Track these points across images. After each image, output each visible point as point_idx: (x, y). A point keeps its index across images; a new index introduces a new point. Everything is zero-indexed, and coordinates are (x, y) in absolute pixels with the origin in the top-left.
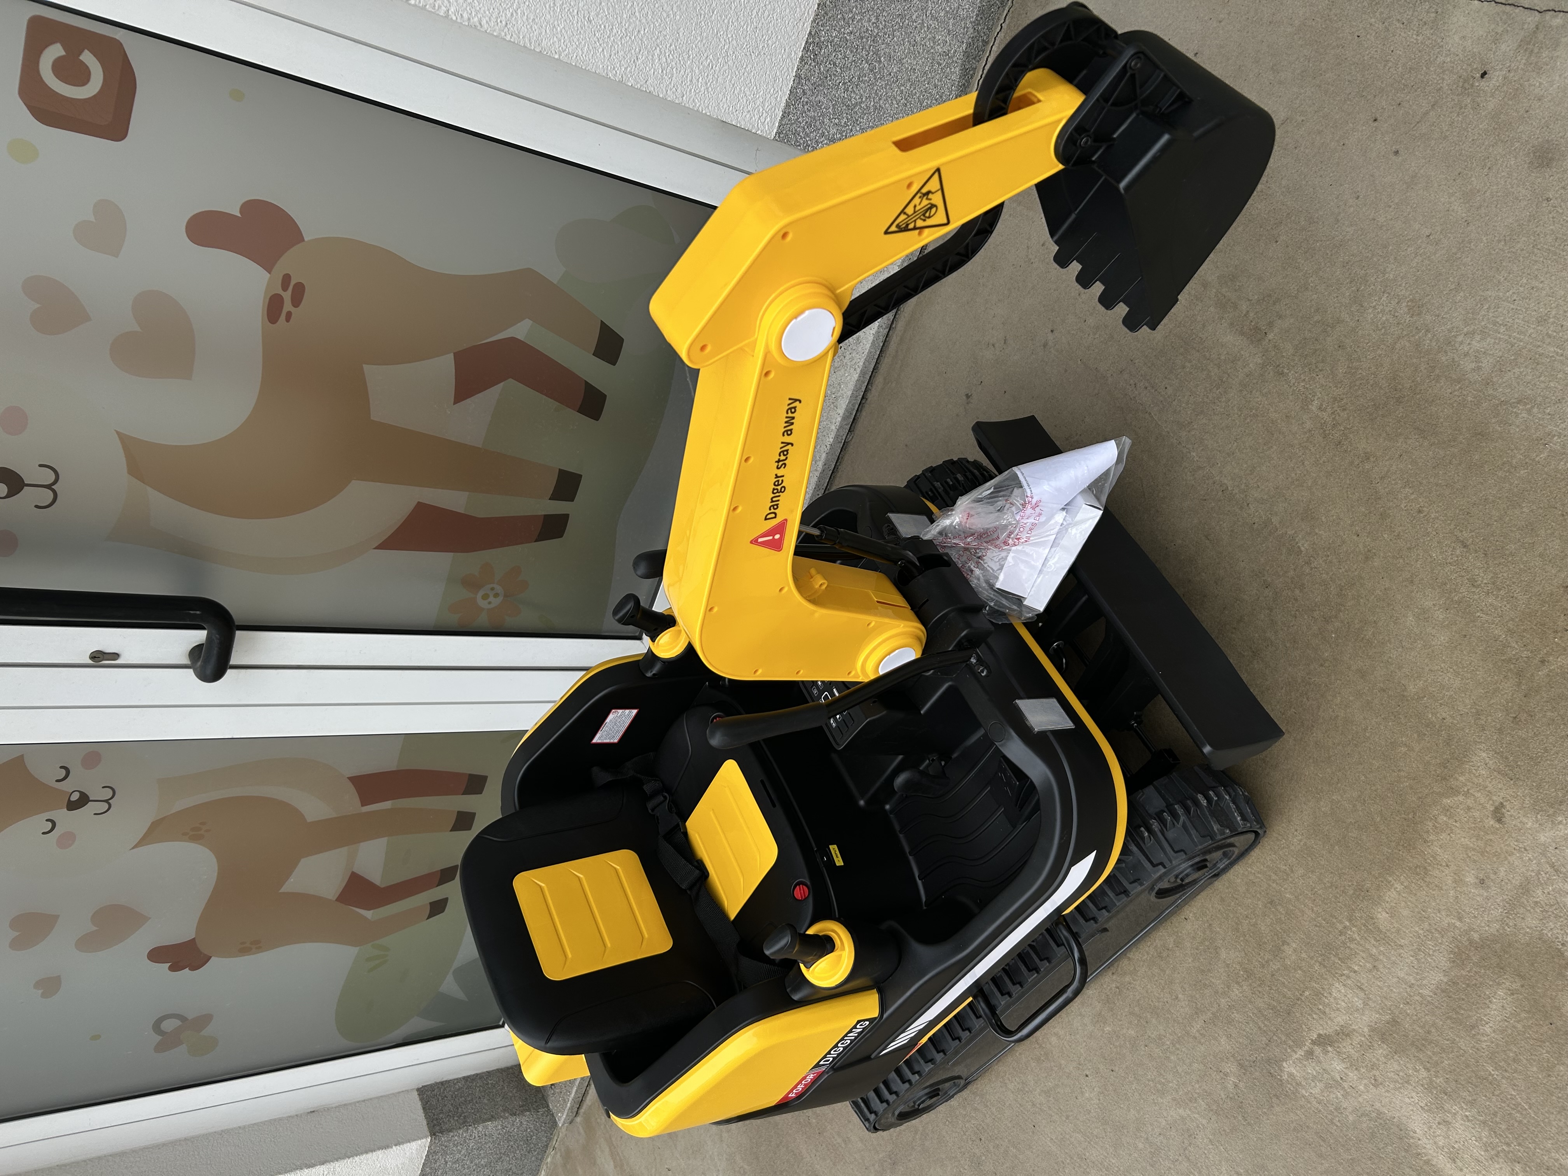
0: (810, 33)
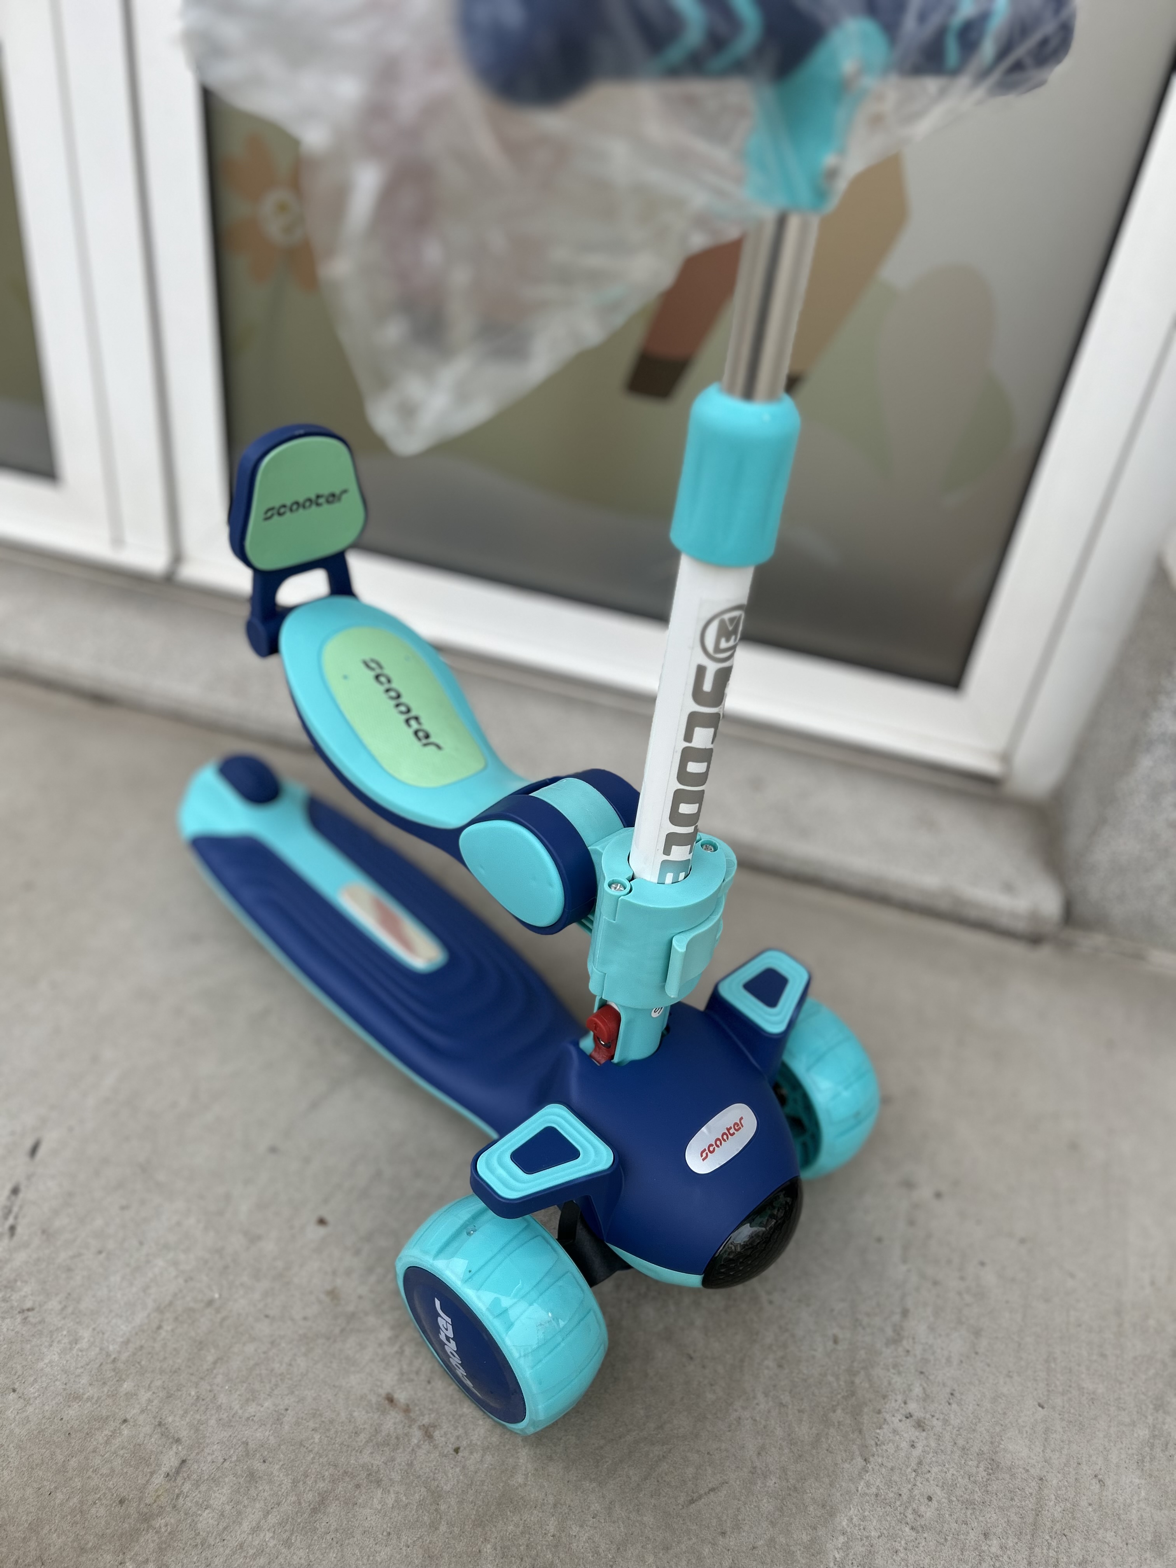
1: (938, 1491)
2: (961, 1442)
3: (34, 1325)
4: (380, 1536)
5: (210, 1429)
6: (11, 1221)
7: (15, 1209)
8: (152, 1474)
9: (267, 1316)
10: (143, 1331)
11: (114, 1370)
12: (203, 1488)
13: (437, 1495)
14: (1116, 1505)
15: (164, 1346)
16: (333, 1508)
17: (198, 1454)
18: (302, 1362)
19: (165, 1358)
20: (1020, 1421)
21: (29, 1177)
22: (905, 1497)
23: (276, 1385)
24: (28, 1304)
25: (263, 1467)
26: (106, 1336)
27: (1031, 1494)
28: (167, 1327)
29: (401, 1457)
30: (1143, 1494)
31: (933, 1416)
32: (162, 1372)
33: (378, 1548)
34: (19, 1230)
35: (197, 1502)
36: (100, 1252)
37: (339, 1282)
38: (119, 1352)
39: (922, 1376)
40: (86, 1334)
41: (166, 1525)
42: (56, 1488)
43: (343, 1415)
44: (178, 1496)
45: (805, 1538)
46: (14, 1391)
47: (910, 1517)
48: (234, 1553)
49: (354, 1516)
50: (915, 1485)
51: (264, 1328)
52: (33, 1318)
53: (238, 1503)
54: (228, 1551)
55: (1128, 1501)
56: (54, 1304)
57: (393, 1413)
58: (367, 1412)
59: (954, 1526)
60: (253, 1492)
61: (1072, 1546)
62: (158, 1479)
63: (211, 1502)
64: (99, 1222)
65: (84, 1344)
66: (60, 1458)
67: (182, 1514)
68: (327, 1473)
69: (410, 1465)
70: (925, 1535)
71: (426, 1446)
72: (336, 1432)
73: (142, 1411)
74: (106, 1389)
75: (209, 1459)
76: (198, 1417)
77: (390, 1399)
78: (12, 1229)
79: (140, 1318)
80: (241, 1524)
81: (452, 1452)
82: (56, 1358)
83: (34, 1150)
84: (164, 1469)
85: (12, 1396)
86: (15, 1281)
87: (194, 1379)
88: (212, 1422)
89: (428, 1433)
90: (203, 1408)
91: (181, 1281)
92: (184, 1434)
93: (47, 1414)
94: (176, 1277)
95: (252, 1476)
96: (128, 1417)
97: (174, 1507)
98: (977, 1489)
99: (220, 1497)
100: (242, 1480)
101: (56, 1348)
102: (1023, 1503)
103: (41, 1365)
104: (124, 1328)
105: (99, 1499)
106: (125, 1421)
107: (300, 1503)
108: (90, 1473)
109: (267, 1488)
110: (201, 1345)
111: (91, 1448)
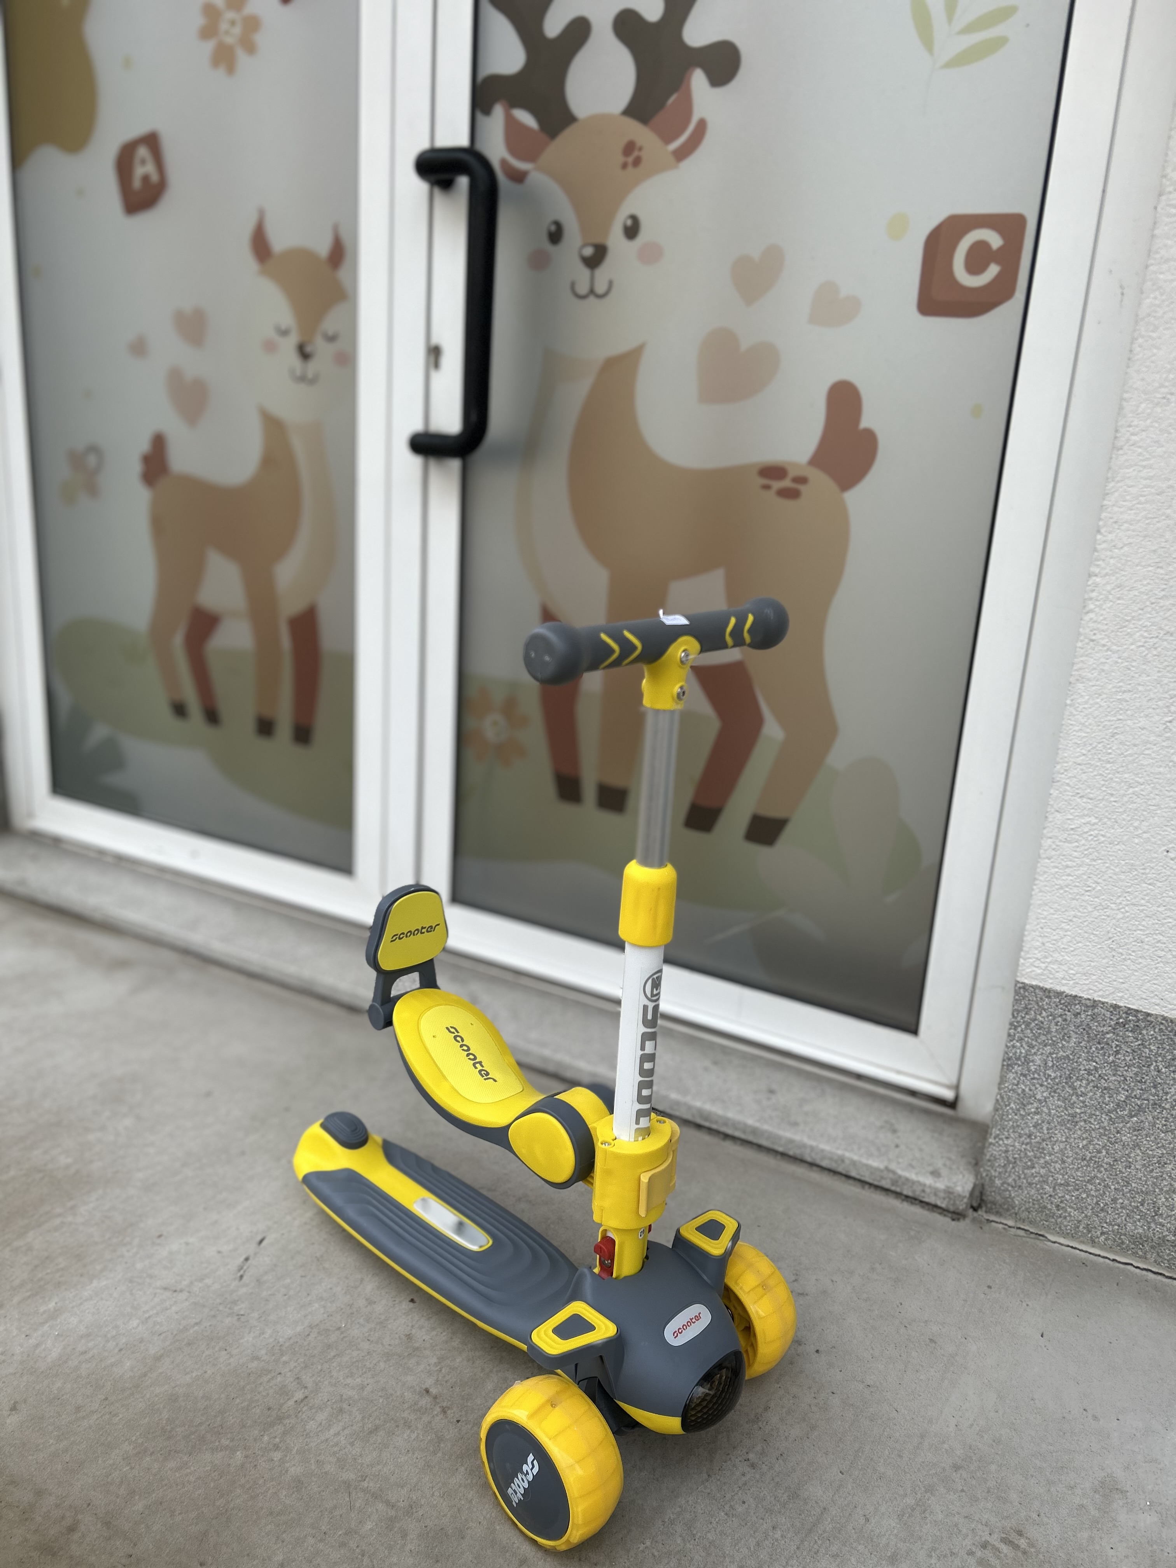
0: (1149, 1015)
1: (751, 1500)
2: (777, 1479)
3: (243, 1322)
4: (403, 1451)
5: (324, 1385)
6: (242, 1272)
7: (245, 1268)
8: (288, 1399)
9: (368, 1340)
10: (300, 1335)
11: (280, 1350)
12: (314, 1411)
13: (440, 1439)
14: (872, 1533)
15: (309, 1344)
16: (381, 1433)
17: (314, 1395)
18: (382, 1365)
19: (308, 1349)
20: (823, 1477)
21: (255, 1254)
22: (727, 1498)
23: (365, 1372)
24: (242, 1312)
25: (348, 1407)
26: (279, 1334)
27: (814, 1515)
28: (313, 1335)
29: (426, 1418)
30: (895, 1531)
31: (763, 1463)
32: (305, 1355)
33: (400, 1456)
34: (245, 1278)
35: (308, 1417)
36: (285, 1295)
37: (414, 1331)
38: (285, 1342)
39: (765, 1442)
40: (269, 1332)
41: (290, 1423)
42: (237, 1397)
43: (398, 1393)
44: (299, 1412)
45: (655, 1504)
46: (226, 1350)
47: (727, 1507)
48: (322, 1442)
49: (391, 1439)
50: (737, 1494)
51: (366, 1346)
52: (243, 1319)
53: (331, 1421)
54: (319, 1441)
55: (883, 1533)
56: (256, 1315)
57: (427, 1398)
58: (412, 1394)
59: (754, 1518)
60: (340, 1418)
61: (832, 1546)
62: (291, 1403)
63: (316, 1418)
64: (288, 1281)
65: (267, 1336)
66: (242, 1383)
67: (299, 1420)
68: (382, 1417)
69: (430, 1422)
70: (734, 1519)
71: (441, 1416)
72: (393, 1400)
73: (290, 1371)
74: (273, 1358)
75: (320, 1399)
76: (319, 1379)
77: (427, 1391)
78: (241, 1277)
79: (299, 1329)
80: (329, 1430)
81: (455, 1421)
82: (251, 1339)
83: (261, 1242)
84: (295, 1399)
85: (224, 1353)
86: (238, 1301)
87: (321, 1361)
88: (326, 1382)
89: (444, 1411)
90: (323, 1376)
91: (325, 1316)
92: (310, 1385)
93: (240, 1363)
94: (324, 1313)
95: (341, 1411)
96: (282, 1372)
97: (296, 1416)
98: (778, 1505)
99: (321, 1417)
100: (335, 1411)
101: (252, 1335)
102: (807, 1518)
103: (242, 1341)
104: (289, 1332)
105: (258, 1406)
106: (280, 1373)
107: (363, 1428)
108: (256, 1393)
109: (348, 1417)
110: (329, 1347)
111: (259, 1383)
